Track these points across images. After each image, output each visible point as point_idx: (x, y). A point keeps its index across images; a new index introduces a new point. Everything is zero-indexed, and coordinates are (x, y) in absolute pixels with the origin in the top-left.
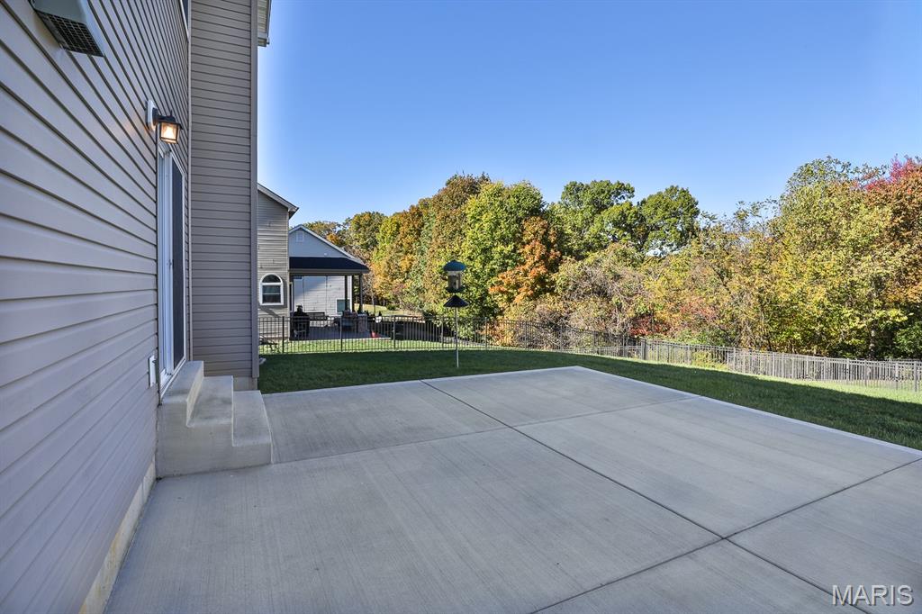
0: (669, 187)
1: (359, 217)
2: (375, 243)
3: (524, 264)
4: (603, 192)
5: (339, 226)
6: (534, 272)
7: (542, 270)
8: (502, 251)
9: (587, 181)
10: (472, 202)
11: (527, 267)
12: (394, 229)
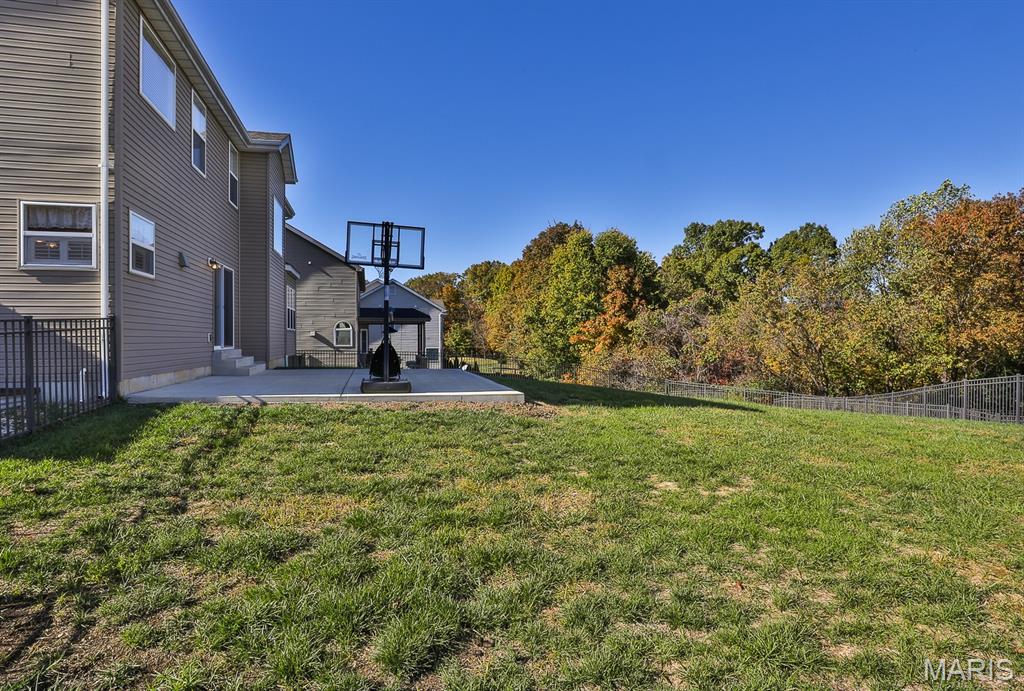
0: (804, 225)
1: (475, 267)
2: (490, 294)
3: (604, 313)
4: (724, 233)
5: (459, 277)
6: (614, 321)
7: (622, 319)
8: (582, 301)
9: (711, 221)
10: (558, 252)
11: (607, 317)
12: (509, 279)
